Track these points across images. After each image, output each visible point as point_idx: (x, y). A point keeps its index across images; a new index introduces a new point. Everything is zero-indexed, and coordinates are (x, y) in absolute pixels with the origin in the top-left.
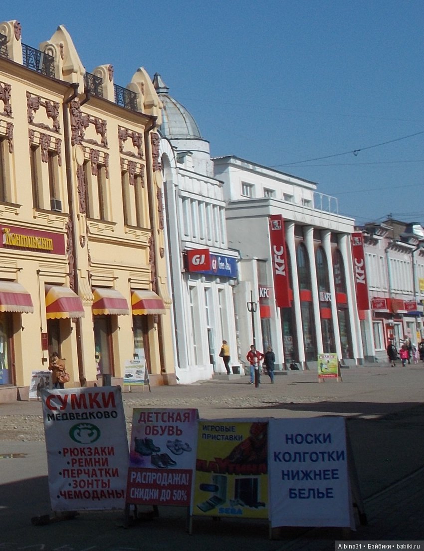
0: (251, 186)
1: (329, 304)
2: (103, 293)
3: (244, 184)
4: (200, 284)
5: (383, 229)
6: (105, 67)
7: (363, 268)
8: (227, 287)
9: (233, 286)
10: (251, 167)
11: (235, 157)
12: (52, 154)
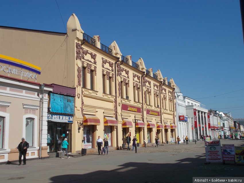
0: (189, 102)
1: (203, 127)
2: (166, 124)
3: (188, 102)
4: (181, 122)
5: (213, 112)
6: (166, 78)
7: (209, 120)
8: (186, 123)
9: (187, 123)
10: (189, 99)
11: (186, 97)
12: (158, 95)
